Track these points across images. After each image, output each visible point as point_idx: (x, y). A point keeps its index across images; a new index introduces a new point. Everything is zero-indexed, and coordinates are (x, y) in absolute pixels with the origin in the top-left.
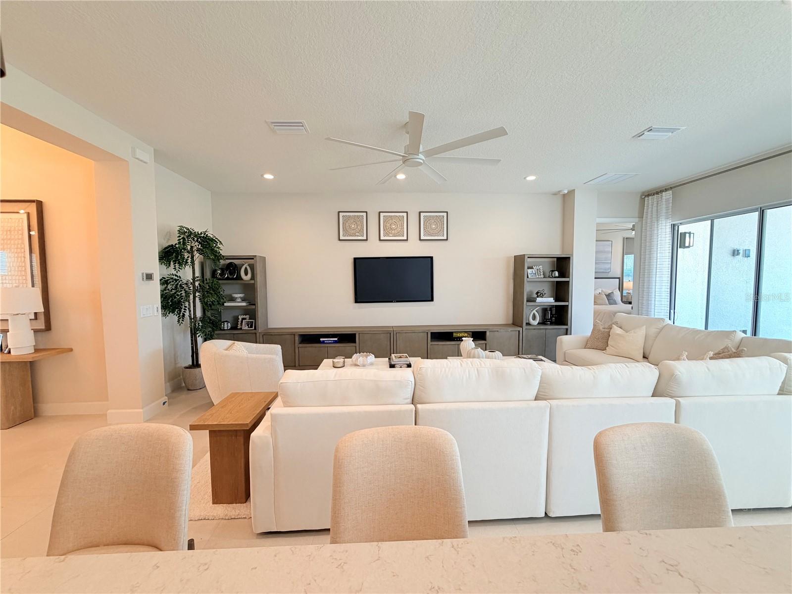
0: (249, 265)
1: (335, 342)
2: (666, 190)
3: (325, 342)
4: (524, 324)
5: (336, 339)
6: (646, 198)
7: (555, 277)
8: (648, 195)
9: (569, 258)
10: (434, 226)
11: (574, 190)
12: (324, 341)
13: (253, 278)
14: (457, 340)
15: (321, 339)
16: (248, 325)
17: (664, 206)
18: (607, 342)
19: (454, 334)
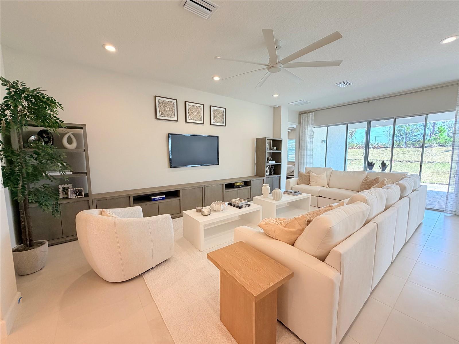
0: (72, 134)
1: (164, 198)
2: (311, 112)
3: (156, 199)
4: (266, 175)
5: (165, 196)
6: (302, 115)
7: (275, 150)
8: (303, 114)
9: (281, 140)
10: (218, 117)
11: (281, 106)
12: (154, 199)
13: (79, 146)
14: (237, 188)
15: (152, 198)
16: (76, 194)
17: (310, 119)
18: (310, 180)
19: (235, 184)
